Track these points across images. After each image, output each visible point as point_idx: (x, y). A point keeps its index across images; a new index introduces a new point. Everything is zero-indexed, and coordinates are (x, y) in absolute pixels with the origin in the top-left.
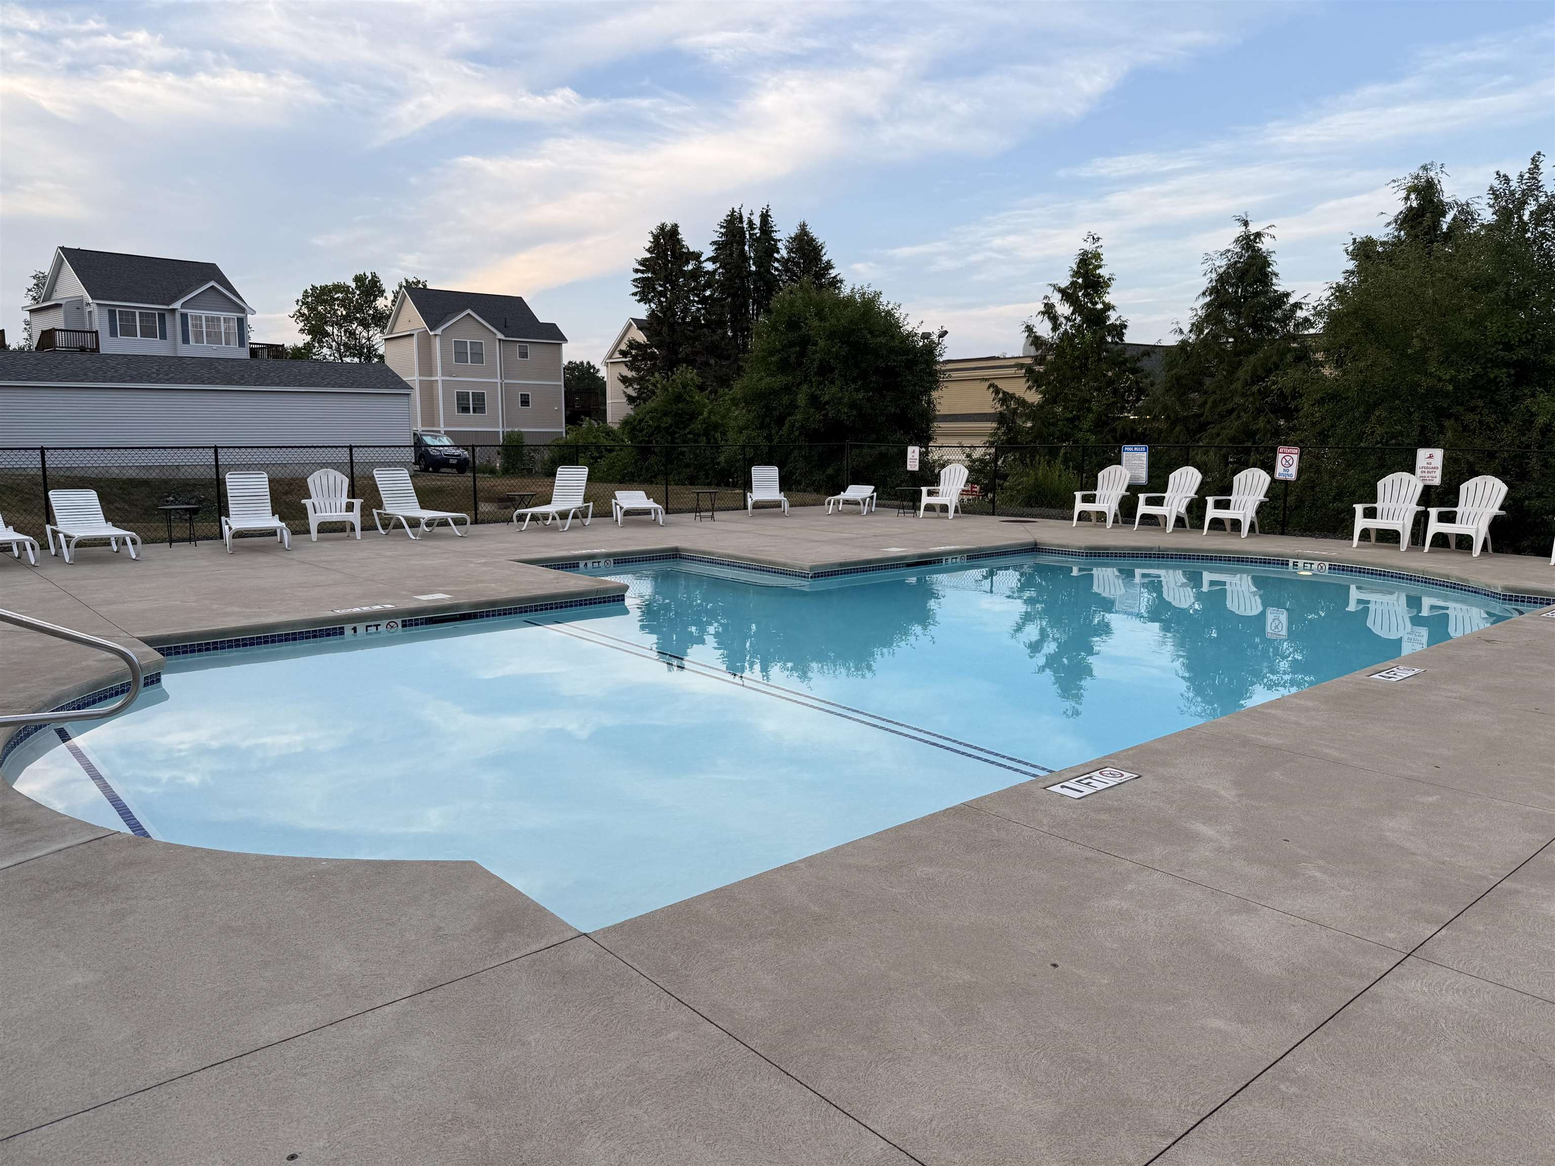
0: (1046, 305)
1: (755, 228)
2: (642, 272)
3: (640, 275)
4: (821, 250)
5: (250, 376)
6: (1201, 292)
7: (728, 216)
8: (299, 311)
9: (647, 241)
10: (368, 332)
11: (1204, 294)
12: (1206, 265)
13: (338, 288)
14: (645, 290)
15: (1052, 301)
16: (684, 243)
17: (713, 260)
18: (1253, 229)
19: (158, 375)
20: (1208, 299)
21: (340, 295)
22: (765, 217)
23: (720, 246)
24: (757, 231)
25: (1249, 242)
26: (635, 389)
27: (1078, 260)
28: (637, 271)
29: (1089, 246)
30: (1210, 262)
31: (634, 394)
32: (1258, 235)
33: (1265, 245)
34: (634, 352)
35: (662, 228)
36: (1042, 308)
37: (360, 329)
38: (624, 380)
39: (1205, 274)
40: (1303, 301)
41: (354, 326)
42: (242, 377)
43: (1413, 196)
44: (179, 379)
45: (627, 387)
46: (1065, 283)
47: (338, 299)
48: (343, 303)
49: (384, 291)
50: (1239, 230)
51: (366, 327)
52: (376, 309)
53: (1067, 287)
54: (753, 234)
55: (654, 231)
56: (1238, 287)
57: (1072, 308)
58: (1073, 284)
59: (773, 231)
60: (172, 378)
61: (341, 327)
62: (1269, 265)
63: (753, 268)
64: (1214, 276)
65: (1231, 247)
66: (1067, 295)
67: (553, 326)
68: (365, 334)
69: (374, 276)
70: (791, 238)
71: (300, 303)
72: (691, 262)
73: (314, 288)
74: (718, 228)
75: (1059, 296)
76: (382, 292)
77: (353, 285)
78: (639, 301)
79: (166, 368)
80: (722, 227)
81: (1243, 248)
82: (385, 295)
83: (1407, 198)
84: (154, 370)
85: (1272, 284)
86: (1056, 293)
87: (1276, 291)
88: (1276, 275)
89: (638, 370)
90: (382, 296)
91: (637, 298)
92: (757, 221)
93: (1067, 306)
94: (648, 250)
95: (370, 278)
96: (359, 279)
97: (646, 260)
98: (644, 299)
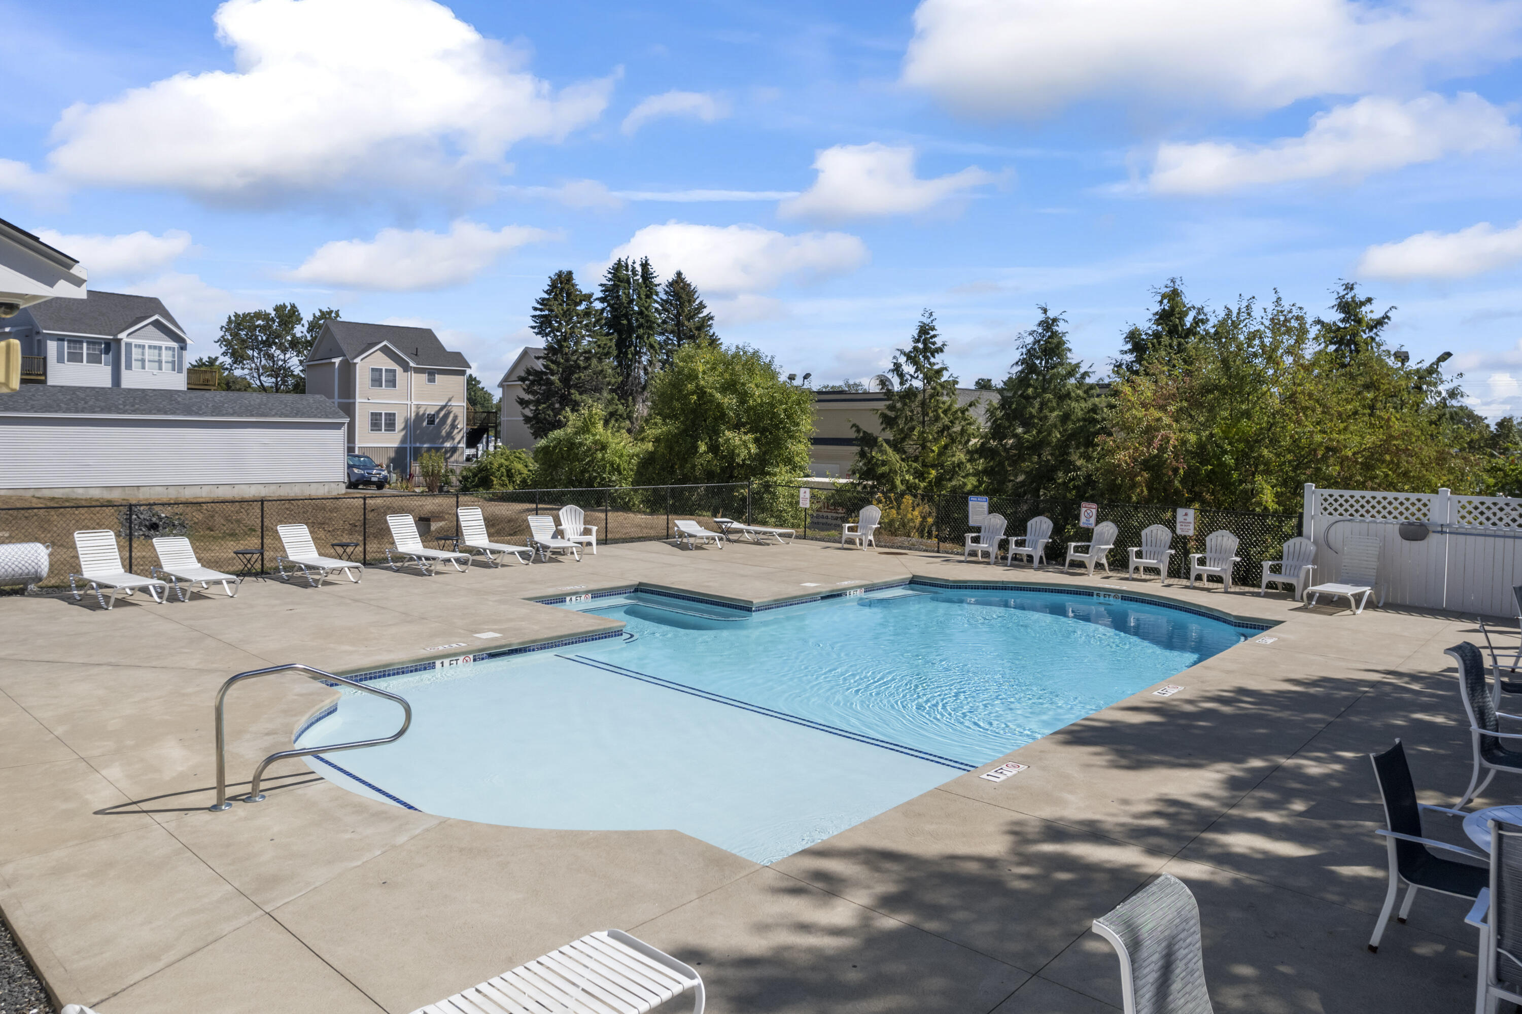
0: (895, 364)
1: (637, 275)
2: (541, 310)
3: (538, 313)
4: (693, 295)
5: (207, 406)
6: (1015, 361)
7: (615, 264)
8: (223, 337)
9: (546, 284)
10: (285, 354)
11: (1017, 363)
12: (1018, 342)
13: (258, 315)
14: (543, 325)
15: (899, 361)
16: (578, 287)
17: (602, 300)
18: (1051, 314)
19: (125, 406)
20: (1020, 368)
21: (260, 322)
22: (645, 265)
23: (606, 289)
24: (638, 277)
25: (1048, 325)
26: (532, 410)
27: (918, 331)
28: (535, 309)
29: (927, 321)
30: (1021, 340)
31: (530, 415)
32: (1055, 320)
33: (1060, 328)
34: (531, 378)
35: (559, 275)
36: (891, 366)
37: (278, 352)
38: (523, 403)
39: (1018, 349)
40: (1090, 370)
41: (272, 351)
42: (200, 408)
43: (1165, 301)
44: (144, 410)
45: (524, 408)
46: (908, 348)
47: (258, 326)
48: (263, 329)
49: (302, 319)
50: (1041, 317)
51: (284, 351)
52: (294, 336)
53: (911, 352)
54: (636, 280)
55: (553, 277)
56: (1042, 360)
57: (915, 367)
58: (915, 348)
59: (653, 277)
60: (138, 409)
61: (260, 350)
62: (1064, 343)
63: (636, 308)
64: (1024, 350)
65: (1035, 328)
66: (911, 358)
67: (459, 354)
68: (282, 357)
69: (293, 306)
70: (669, 283)
71: (224, 329)
72: (584, 303)
73: (236, 315)
74: (606, 274)
75: (905, 359)
76: (299, 320)
77: (273, 314)
78: (537, 334)
79: (131, 400)
80: (610, 273)
81: (1044, 330)
82: (302, 322)
83: (1161, 302)
84: (120, 402)
85: (1067, 358)
86: (902, 356)
87: (1070, 363)
88: (1070, 350)
89: (533, 393)
90: (300, 323)
91: (536, 330)
92: (639, 269)
93: (911, 366)
94: (546, 292)
95: (289, 308)
96: (279, 309)
97: (543, 299)
98: (541, 332)
